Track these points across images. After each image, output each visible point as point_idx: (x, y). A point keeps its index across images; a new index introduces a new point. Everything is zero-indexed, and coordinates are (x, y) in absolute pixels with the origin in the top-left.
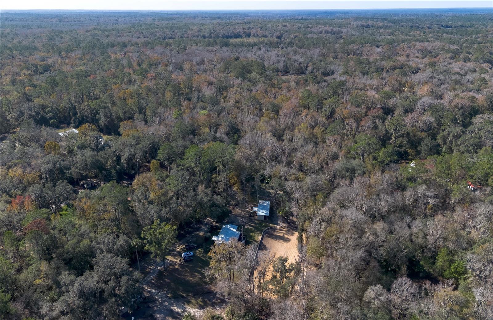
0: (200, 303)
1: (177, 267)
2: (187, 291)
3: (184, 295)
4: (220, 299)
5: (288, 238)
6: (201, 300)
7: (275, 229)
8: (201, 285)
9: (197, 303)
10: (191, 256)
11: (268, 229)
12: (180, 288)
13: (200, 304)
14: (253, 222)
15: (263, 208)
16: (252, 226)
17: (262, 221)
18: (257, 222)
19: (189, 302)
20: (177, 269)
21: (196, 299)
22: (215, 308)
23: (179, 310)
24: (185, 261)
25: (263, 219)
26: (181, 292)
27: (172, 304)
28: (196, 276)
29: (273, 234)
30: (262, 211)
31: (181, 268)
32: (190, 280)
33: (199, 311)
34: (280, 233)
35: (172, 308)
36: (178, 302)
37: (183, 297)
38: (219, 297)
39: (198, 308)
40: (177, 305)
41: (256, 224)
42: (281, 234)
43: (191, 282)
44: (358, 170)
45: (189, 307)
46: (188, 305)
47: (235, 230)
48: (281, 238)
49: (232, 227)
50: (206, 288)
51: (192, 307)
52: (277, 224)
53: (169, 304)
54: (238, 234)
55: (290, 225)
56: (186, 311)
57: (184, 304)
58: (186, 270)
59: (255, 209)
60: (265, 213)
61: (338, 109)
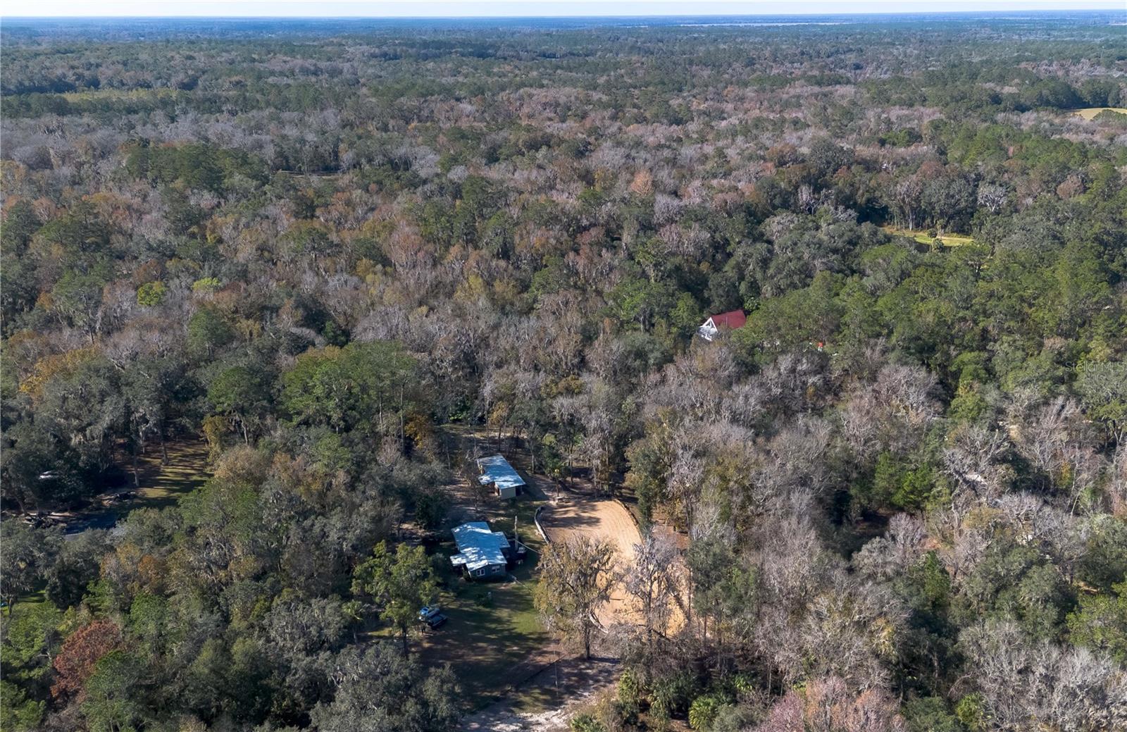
0: (542, 697)
1: (426, 645)
2: (496, 685)
3: (497, 694)
4: (575, 675)
5: (590, 518)
6: (537, 691)
7: (551, 510)
8: (512, 663)
9: (537, 699)
10: (437, 614)
11: (539, 512)
12: (475, 683)
13: (545, 700)
14: (498, 507)
15: (500, 471)
16: (502, 515)
17: (514, 500)
18: (503, 504)
19: (520, 705)
20: (430, 648)
21: (525, 693)
22: (581, 695)
23: (513, 727)
24: (434, 628)
25: (514, 494)
26: (483, 691)
27: (483, 723)
28: (483, 649)
29: (556, 520)
30: (503, 479)
31: (436, 643)
32: (480, 661)
33: (553, 713)
34: (566, 512)
36: (496, 712)
37: (497, 699)
38: (568, 673)
39: (545, 709)
40: (502, 720)
41: (504, 509)
42: (571, 515)
43: (484, 664)
44: (652, 351)
45: (529, 714)
46: (523, 710)
47: (488, 532)
48: (578, 521)
49: (478, 527)
50: (527, 665)
51: (535, 712)
52: (547, 498)
53: (482, 725)
54: (501, 537)
55: (573, 493)
56: (531, 723)
57: (512, 712)
58: (451, 645)
59: (485, 479)
60: (515, 482)
61: (517, 239)
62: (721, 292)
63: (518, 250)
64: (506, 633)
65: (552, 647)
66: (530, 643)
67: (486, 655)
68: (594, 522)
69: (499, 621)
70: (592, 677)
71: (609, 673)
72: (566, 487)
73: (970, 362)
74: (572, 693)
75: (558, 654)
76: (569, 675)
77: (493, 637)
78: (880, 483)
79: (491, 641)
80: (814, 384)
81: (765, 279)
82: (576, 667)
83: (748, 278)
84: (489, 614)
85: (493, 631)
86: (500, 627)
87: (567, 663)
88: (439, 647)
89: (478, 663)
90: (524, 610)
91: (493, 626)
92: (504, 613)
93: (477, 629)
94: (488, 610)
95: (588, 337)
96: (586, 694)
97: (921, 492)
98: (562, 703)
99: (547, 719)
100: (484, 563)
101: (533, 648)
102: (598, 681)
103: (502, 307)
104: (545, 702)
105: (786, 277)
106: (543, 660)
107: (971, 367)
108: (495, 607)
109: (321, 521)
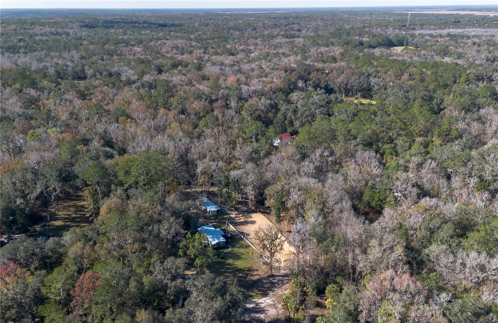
0: (259, 293)
4: (269, 283)
6: (256, 290)
7: (233, 218)
8: (242, 280)
9: (257, 294)
11: (228, 220)
14: (211, 219)
15: (207, 204)
16: (213, 222)
17: (216, 215)
18: (213, 218)
19: (252, 296)
21: (253, 292)
23: (252, 305)
25: (216, 213)
28: (228, 276)
29: (237, 223)
30: (210, 207)
33: (266, 298)
34: (240, 219)
39: (263, 297)
41: (213, 220)
42: (243, 220)
44: (261, 150)
45: (256, 300)
46: (253, 298)
47: (213, 229)
48: (246, 223)
49: (208, 227)
50: (248, 281)
51: (258, 299)
52: (229, 214)
54: (219, 230)
55: (240, 211)
56: (258, 303)
57: (250, 299)
59: (203, 208)
60: (216, 208)
62: (279, 125)
63: (189, 110)
64: (235, 269)
65: (256, 273)
66: (246, 272)
68: (253, 222)
69: (229, 264)
70: (276, 283)
71: (282, 281)
72: (236, 209)
73: (388, 149)
74: (271, 290)
75: (259, 275)
76: (267, 283)
77: (230, 271)
78: (366, 198)
79: (230, 273)
80: (331, 160)
81: (296, 120)
82: (268, 279)
83: (288, 119)
84: (224, 262)
85: (229, 269)
86: (231, 267)
87: (264, 278)
90: (238, 259)
91: (228, 267)
92: (230, 261)
93: (223, 268)
94: (223, 260)
96: (276, 290)
97: (382, 201)
98: (268, 294)
99: (264, 301)
100: (216, 241)
101: (248, 274)
102: (279, 284)
104: (261, 294)
105: (305, 118)
106: (255, 278)
107: (389, 150)
108: (226, 259)
109: (156, 227)
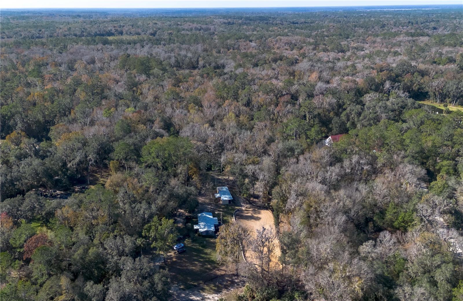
0: (214, 288)
1: (174, 260)
2: (197, 280)
3: (196, 284)
4: (230, 281)
5: (258, 217)
6: (213, 285)
7: (242, 211)
8: (206, 272)
9: (211, 289)
10: (182, 247)
11: (236, 211)
12: (188, 278)
13: (214, 289)
14: (220, 208)
15: (224, 193)
17: (227, 205)
18: (223, 206)
19: (203, 290)
20: (175, 261)
21: (208, 285)
22: (230, 290)
23: (198, 298)
24: (179, 253)
25: (228, 203)
26: (191, 282)
27: (187, 295)
28: (196, 265)
29: (242, 216)
30: (225, 196)
31: (178, 259)
32: (193, 269)
33: (216, 295)
35: (191, 298)
36: (193, 291)
37: (195, 286)
38: (227, 280)
39: (214, 293)
40: (194, 295)
41: (223, 208)
42: (249, 214)
43: (194, 271)
44: (297, 149)
45: (206, 294)
46: (204, 292)
47: (211, 217)
48: (252, 218)
49: (208, 215)
50: (212, 274)
51: (209, 294)
52: (241, 206)
53: (186, 295)
54: (216, 220)
55: (253, 205)
56: (206, 298)
57: (199, 292)
58: (184, 261)
59: (218, 195)
60: (229, 198)
61: (253, 98)
62: (337, 125)
64: (207, 259)
65: (224, 268)
66: (216, 265)
67: (196, 267)
68: (258, 219)
69: (206, 254)
70: (236, 283)
71: (244, 282)
72: (250, 203)
73: (446, 165)
74: (227, 288)
75: (226, 271)
77: (202, 260)
78: (389, 216)
79: (200, 262)
80: (367, 169)
81: (358, 121)
82: (231, 277)
83: (351, 120)
84: (202, 250)
85: (202, 258)
86: (205, 256)
87: (229, 276)
88: (179, 261)
89: (192, 270)
91: (203, 256)
92: (209, 251)
93: (196, 256)
95: (271, 141)
96: (232, 289)
97: (407, 223)
98: (221, 292)
99: (213, 297)
100: (206, 229)
101: (216, 267)
102: (239, 285)
103: (241, 126)
104: (214, 290)
105: (367, 121)
106: (219, 273)
107: (446, 168)
108: (206, 248)
109: (139, 205)
